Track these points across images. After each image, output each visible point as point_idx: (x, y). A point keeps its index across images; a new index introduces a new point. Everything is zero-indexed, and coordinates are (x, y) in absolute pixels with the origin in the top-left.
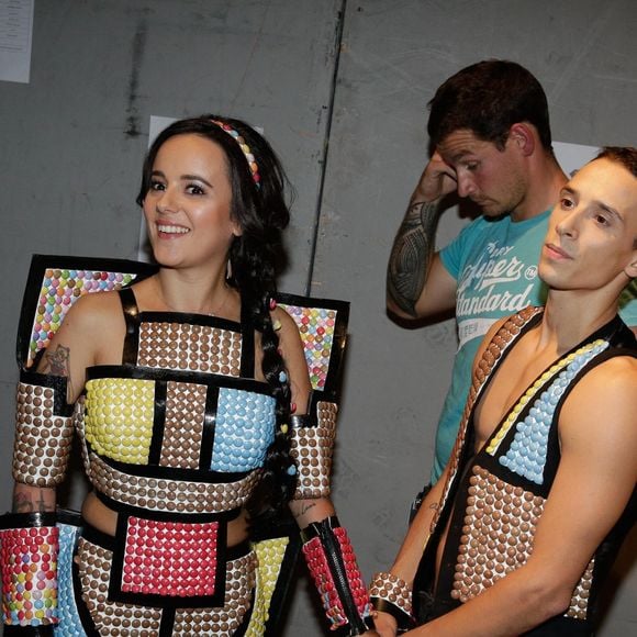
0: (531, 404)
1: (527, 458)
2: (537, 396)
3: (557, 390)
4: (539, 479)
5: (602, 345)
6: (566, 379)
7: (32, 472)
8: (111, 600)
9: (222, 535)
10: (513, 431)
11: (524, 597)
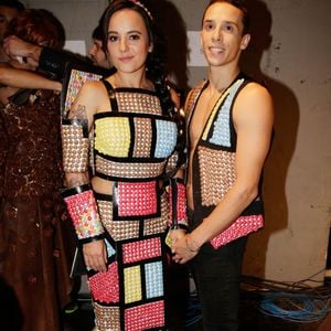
0: (218, 113)
1: (221, 137)
2: (220, 108)
3: (228, 104)
4: (229, 145)
5: (240, 82)
6: (230, 98)
7: (77, 167)
8: (114, 219)
9: (157, 186)
10: (213, 126)
11: (241, 197)
